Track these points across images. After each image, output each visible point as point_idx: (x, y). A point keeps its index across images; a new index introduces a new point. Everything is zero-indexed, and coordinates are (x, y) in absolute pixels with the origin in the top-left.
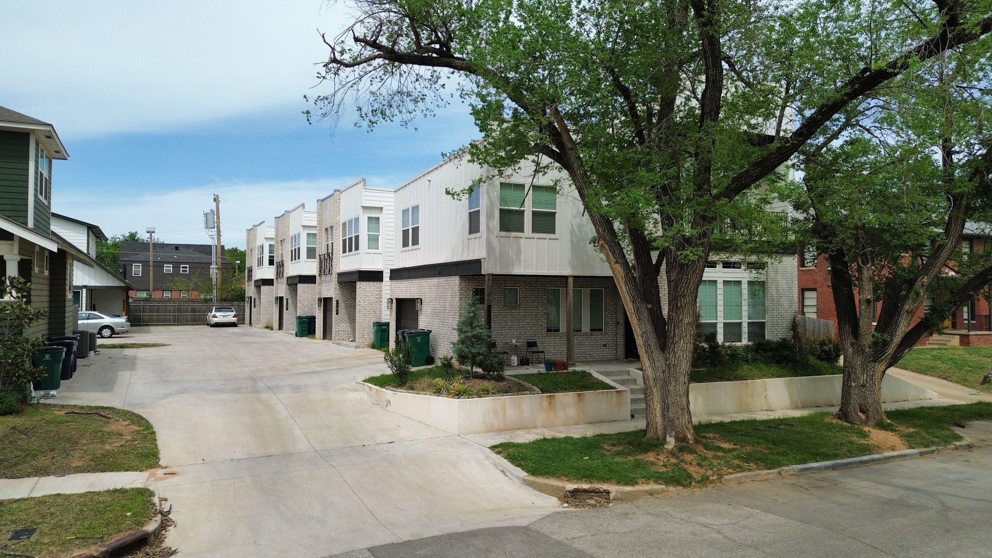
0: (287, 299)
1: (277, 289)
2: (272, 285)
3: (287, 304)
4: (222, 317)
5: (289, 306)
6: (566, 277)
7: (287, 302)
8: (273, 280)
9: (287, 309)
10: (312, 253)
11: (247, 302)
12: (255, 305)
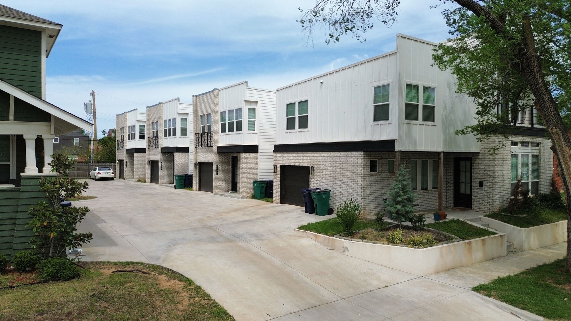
0: (161, 163)
1: (149, 156)
2: (145, 152)
3: (161, 166)
4: (104, 174)
5: (163, 166)
6: (439, 153)
8: (145, 149)
9: (161, 170)
10: (184, 132)
11: (118, 163)
12: (126, 165)
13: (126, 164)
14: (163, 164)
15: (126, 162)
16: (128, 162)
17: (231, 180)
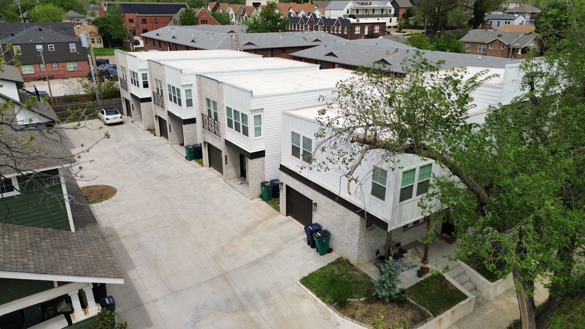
0: (170, 125)
1: (155, 110)
2: (151, 101)
3: (170, 128)
4: (113, 119)
5: (171, 129)
7: (170, 126)
8: (151, 98)
9: (170, 132)
10: (189, 103)
11: (124, 101)
12: (133, 109)
13: (133, 107)
14: (171, 126)
15: (133, 106)
16: (134, 105)
17: (239, 167)
